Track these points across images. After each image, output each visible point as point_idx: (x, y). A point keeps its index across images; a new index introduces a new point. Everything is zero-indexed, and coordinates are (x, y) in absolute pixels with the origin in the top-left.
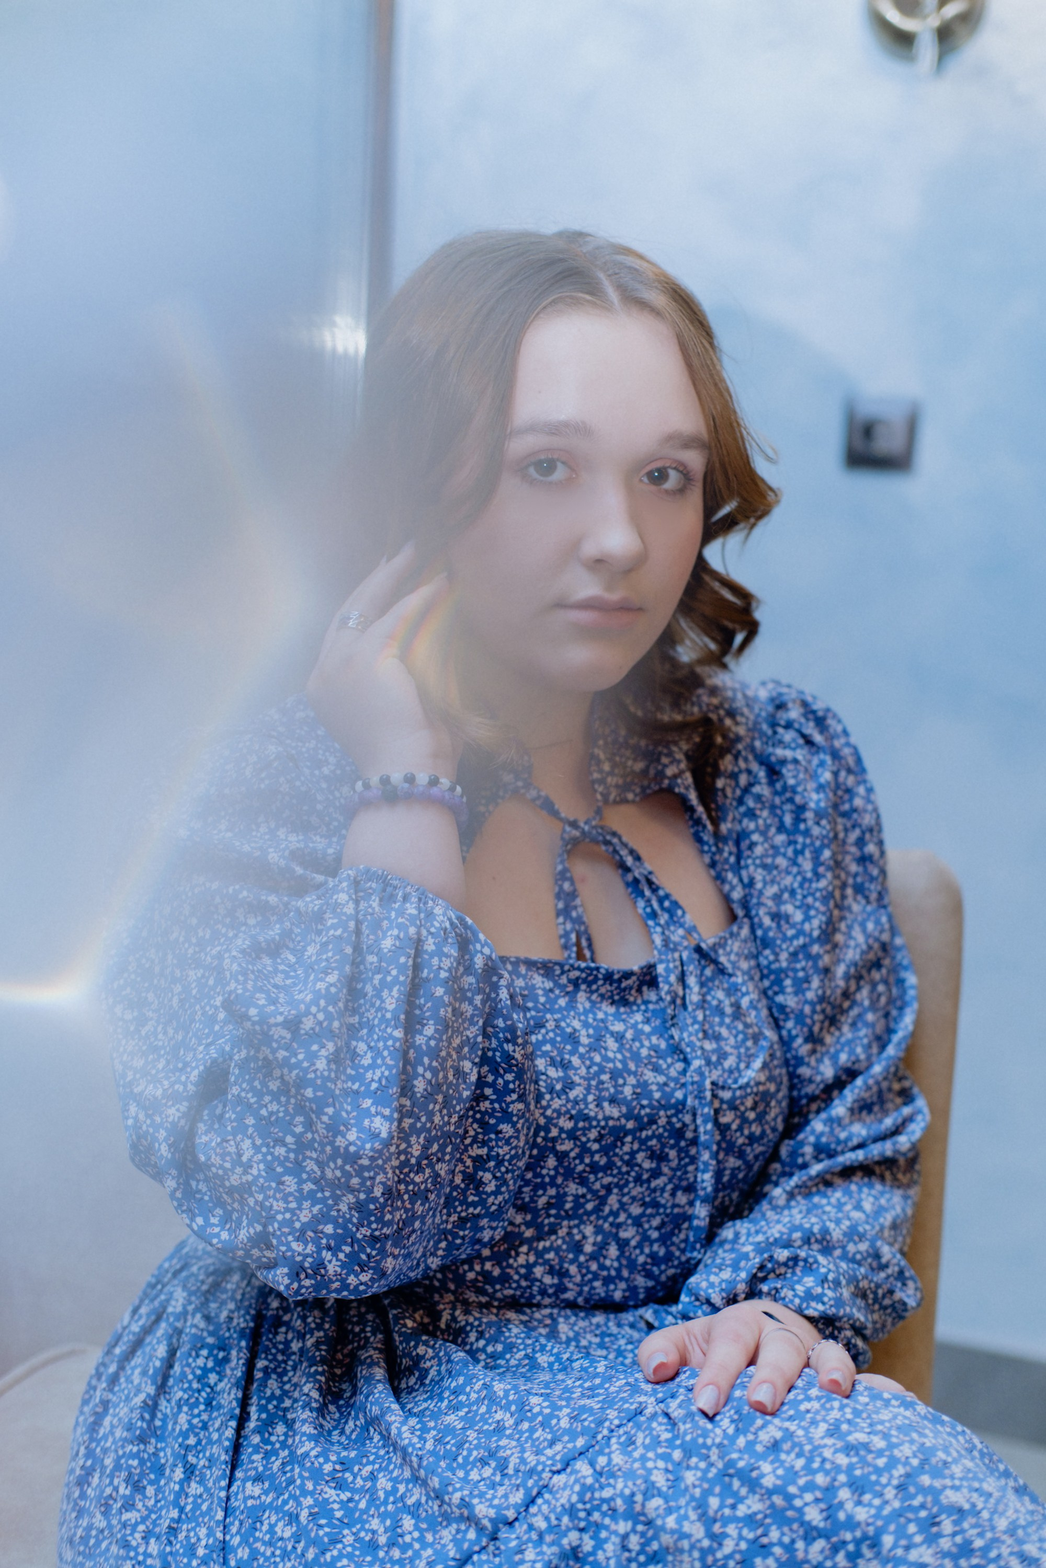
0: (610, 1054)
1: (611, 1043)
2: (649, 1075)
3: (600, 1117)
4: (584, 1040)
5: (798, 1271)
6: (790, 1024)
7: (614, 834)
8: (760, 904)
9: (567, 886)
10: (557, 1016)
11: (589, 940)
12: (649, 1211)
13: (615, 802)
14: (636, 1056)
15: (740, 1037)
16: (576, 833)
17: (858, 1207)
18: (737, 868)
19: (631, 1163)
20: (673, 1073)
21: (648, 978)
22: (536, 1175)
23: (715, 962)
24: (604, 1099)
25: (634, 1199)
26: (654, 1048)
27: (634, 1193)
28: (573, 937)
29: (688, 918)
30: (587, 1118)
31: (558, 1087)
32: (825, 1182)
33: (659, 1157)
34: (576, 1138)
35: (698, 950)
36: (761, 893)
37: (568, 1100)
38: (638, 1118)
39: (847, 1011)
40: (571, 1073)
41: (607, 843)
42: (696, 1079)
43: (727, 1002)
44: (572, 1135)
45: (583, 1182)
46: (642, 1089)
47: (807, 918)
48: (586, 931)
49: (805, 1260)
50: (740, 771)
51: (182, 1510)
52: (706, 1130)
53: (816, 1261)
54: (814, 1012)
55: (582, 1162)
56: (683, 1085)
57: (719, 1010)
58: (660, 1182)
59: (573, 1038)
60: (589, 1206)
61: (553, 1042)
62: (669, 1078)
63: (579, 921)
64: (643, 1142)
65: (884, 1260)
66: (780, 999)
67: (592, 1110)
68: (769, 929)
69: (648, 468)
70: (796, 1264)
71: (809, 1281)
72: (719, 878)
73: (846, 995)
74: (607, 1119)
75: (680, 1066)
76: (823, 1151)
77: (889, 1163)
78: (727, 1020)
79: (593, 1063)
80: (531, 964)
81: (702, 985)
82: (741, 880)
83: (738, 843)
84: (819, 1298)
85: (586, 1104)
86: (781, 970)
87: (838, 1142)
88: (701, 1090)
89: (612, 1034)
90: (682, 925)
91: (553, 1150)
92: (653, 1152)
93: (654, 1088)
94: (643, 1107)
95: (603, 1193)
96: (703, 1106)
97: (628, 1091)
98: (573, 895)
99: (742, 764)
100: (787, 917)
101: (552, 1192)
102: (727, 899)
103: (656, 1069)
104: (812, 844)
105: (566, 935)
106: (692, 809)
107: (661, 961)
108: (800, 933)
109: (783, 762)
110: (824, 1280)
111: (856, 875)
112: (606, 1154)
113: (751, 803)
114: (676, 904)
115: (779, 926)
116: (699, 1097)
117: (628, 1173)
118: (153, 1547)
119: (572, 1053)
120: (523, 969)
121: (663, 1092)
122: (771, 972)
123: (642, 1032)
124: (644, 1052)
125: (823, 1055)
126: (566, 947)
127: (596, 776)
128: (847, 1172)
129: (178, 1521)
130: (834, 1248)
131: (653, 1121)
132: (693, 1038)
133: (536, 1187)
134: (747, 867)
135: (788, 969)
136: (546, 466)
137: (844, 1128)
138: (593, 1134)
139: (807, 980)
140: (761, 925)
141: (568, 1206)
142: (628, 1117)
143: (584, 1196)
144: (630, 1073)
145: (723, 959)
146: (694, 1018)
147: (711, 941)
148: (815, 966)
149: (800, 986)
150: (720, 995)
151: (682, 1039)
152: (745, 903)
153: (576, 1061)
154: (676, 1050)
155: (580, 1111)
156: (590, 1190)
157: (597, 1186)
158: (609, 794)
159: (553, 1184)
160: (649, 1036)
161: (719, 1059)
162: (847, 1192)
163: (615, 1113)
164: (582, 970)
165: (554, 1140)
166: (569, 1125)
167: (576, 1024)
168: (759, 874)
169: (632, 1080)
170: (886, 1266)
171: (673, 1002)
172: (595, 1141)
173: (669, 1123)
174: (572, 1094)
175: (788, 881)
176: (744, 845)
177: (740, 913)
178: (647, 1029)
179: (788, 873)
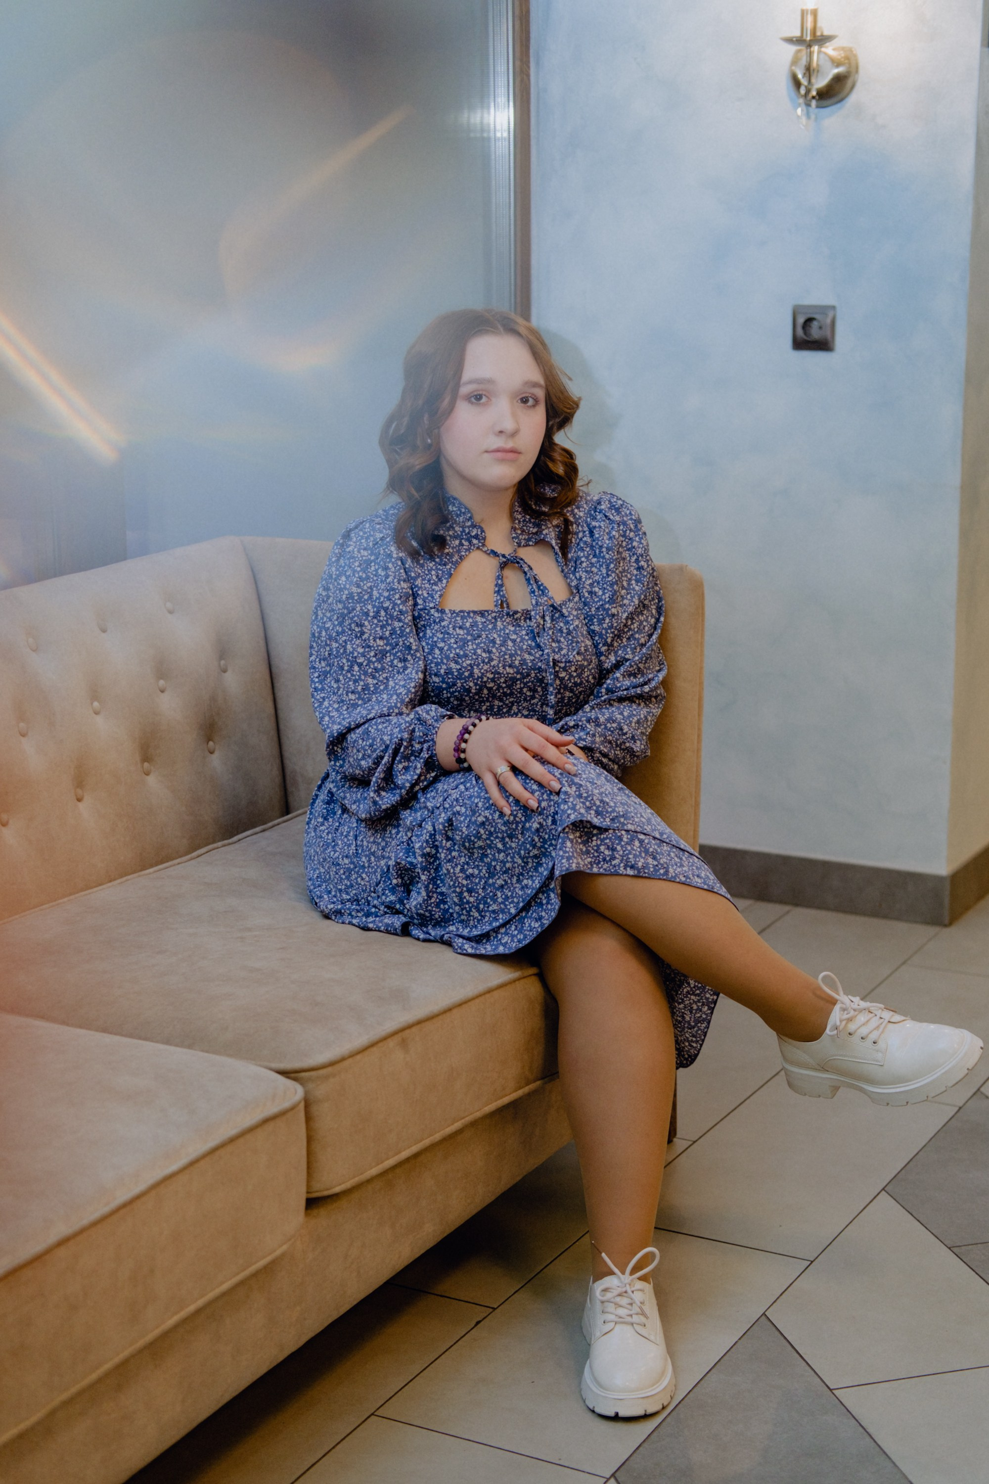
0: (509, 648)
1: (510, 643)
2: (527, 656)
3: (505, 673)
4: (498, 642)
5: (579, 730)
6: (597, 638)
7: (522, 559)
8: (583, 587)
9: (500, 582)
10: (487, 633)
11: (508, 604)
12: (531, 713)
13: (524, 546)
14: (521, 649)
15: (570, 642)
16: (505, 560)
17: (621, 714)
18: (574, 572)
19: (521, 692)
20: (537, 655)
21: (527, 615)
22: (480, 697)
23: (561, 612)
24: (506, 666)
25: (524, 708)
26: (530, 646)
27: (524, 705)
28: (500, 602)
29: (550, 593)
30: (499, 673)
31: (486, 661)
32: (609, 702)
33: (534, 691)
34: (495, 682)
35: (552, 606)
36: (584, 582)
37: (490, 666)
38: (521, 674)
39: (626, 633)
40: (492, 655)
41: (518, 563)
42: (546, 657)
43: (565, 628)
44: (493, 680)
45: (501, 700)
46: (523, 662)
47: (604, 594)
48: (506, 601)
49: (582, 726)
50: (579, 532)
51: (340, 823)
52: (549, 678)
53: (586, 727)
54: (607, 633)
55: (499, 692)
56: (541, 661)
57: (561, 631)
58: (535, 701)
59: (493, 641)
60: (505, 710)
61: (484, 643)
62: (535, 657)
63: (503, 596)
64: (525, 684)
65: (624, 731)
66: (592, 627)
67: (501, 670)
68: (587, 598)
69: (520, 397)
70: (578, 727)
71: (582, 734)
72: (566, 577)
73: (625, 625)
74: (508, 674)
75: (540, 653)
76: (609, 691)
77: (640, 697)
78: (564, 635)
79: (502, 651)
80: (475, 612)
81: (552, 620)
82: (576, 578)
83: (576, 562)
84: (584, 740)
85: (499, 668)
86: (592, 615)
87: (617, 688)
88: (548, 662)
89: (511, 640)
90: (546, 596)
91: (485, 686)
92: (530, 688)
93: (529, 661)
94: (524, 669)
95: (510, 705)
96: (550, 668)
97: (517, 663)
98: (502, 585)
99: (580, 528)
100: (595, 593)
101: (488, 704)
102: (569, 585)
103: (530, 654)
104: (606, 562)
105: (497, 601)
106: (553, 548)
107: (534, 610)
108: (601, 600)
109: (595, 527)
110: (588, 733)
111: (636, 575)
112: (510, 689)
113: (582, 545)
114: (545, 588)
115: (592, 597)
116: (548, 665)
117: (520, 697)
118: (330, 836)
119: (493, 647)
120: (472, 615)
121: (533, 663)
122: (588, 616)
123: (524, 639)
124: (525, 647)
125: (612, 651)
126: (496, 606)
127: (514, 535)
128: (621, 700)
129: (339, 826)
130: (601, 725)
131: (528, 675)
132: (546, 641)
133: (481, 702)
134: (579, 572)
135: (595, 614)
136: (478, 397)
137: (619, 682)
138: (502, 680)
139: (604, 619)
140: (584, 596)
141: (495, 710)
142: (517, 673)
143: (502, 706)
144: (518, 655)
145: (564, 611)
146: (548, 633)
147: (559, 603)
148: (607, 613)
149: (601, 622)
150: (562, 624)
151: (541, 641)
152: (577, 587)
153: (494, 650)
154: (538, 646)
155: (496, 670)
156: (504, 704)
157: (507, 702)
158: (521, 543)
159: (488, 700)
160: (527, 641)
161: (559, 651)
162: (618, 708)
163: (512, 671)
164: (496, 613)
165: (485, 682)
166: (491, 676)
167: (495, 636)
168: (584, 575)
169: (519, 658)
170: (626, 734)
171: (538, 626)
172: (503, 683)
173: (536, 676)
174: (492, 664)
175: (597, 578)
176: (578, 563)
177: (575, 591)
178: (527, 638)
179: (597, 574)
